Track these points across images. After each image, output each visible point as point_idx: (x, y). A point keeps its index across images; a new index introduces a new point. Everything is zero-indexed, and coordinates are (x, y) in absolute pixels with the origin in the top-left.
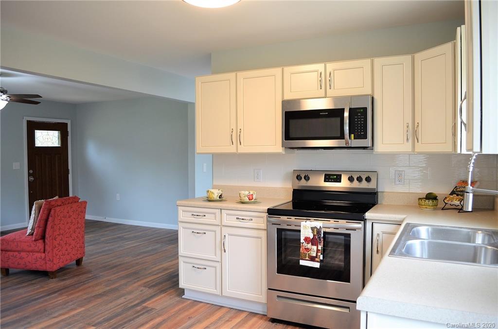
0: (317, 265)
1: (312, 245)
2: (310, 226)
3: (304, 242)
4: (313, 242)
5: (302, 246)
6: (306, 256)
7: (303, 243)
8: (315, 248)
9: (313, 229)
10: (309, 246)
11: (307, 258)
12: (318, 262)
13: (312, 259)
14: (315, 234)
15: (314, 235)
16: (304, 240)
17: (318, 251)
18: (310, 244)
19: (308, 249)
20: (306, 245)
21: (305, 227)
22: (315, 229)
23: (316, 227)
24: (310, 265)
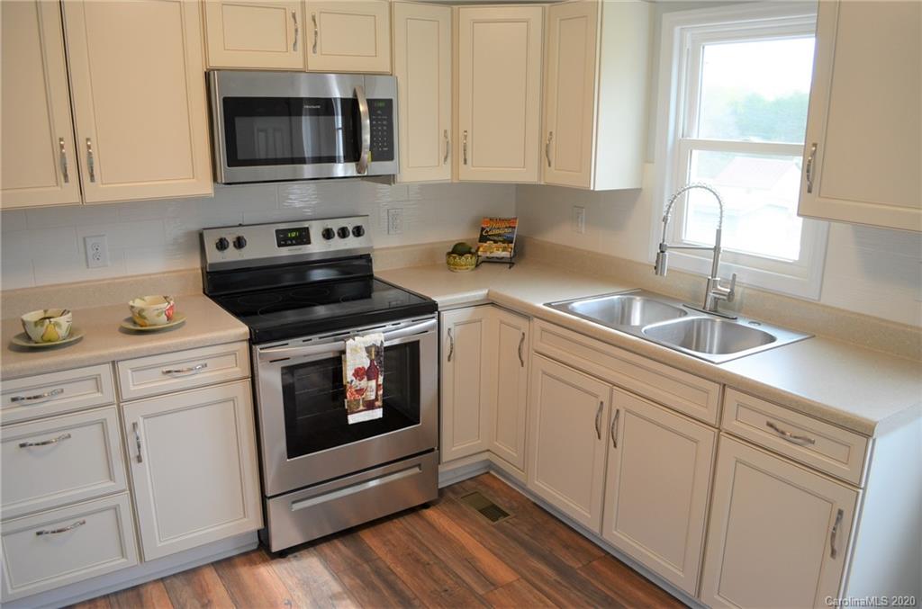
0: (378, 414)
1: (369, 379)
2: (363, 346)
3: (354, 378)
4: (369, 374)
5: (351, 387)
6: (359, 403)
7: (352, 381)
8: (373, 383)
9: (368, 350)
10: (364, 383)
11: (361, 408)
12: (379, 407)
13: (370, 406)
14: (373, 357)
15: (372, 361)
16: (354, 375)
17: (378, 386)
18: (366, 379)
19: (361, 390)
20: (358, 382)
21: (355, 350)
22: (373, 349)
23: (374, 345)
24: (367, 419)
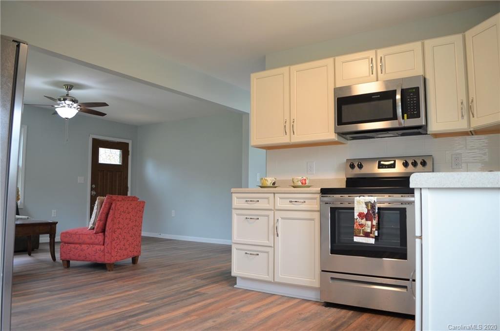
0: (372, 241)
1: (367, 220)
2: (363, 201)
3: (358, 217)
4: (368, 217)
5: (356, 222)
6: (360, 232)
7: (357, 219)
8: (369, 223)
9: (367, 204)
10: (363, 221)
11: (362, 234)
12: (372, 237)
13: (367, 235)
14: (370, 208)
15: (368, 210)
16: (358, 215)
17: (372, 226)
18: (365, 219)
19: (362, 225)
20: (360, 220)
21: (359, 202)
22: (369, 204)
23: (370, 202)
24: (364, 242)
